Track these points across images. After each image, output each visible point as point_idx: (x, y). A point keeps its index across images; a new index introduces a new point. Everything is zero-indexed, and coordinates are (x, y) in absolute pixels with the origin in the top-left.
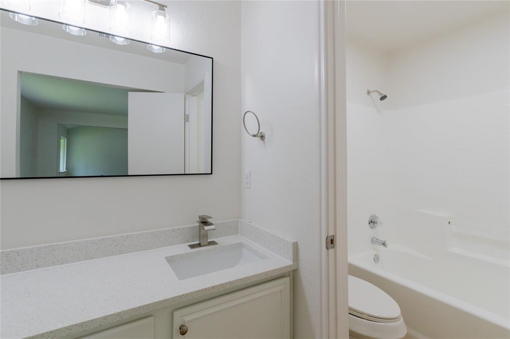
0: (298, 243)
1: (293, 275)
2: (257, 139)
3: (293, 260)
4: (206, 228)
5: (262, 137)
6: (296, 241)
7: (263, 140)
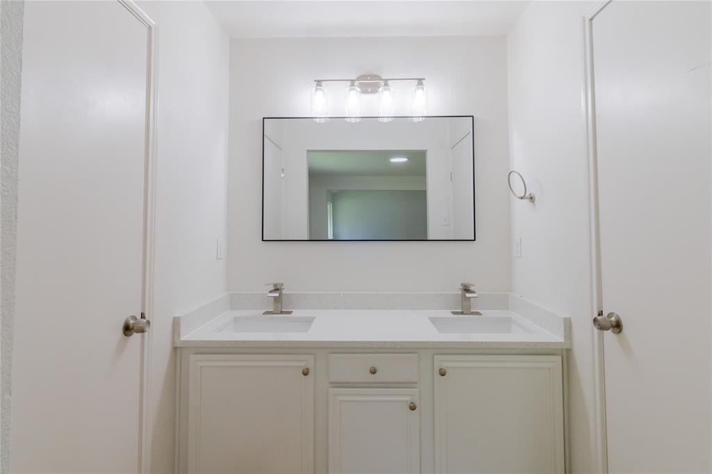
0: (572, 319)
1: (566, 356)
2: (526, 201)
3: (565, 337)
4: (468, 295)
5: (531, 198)
6: (569, 316)
7: (533, 202)
